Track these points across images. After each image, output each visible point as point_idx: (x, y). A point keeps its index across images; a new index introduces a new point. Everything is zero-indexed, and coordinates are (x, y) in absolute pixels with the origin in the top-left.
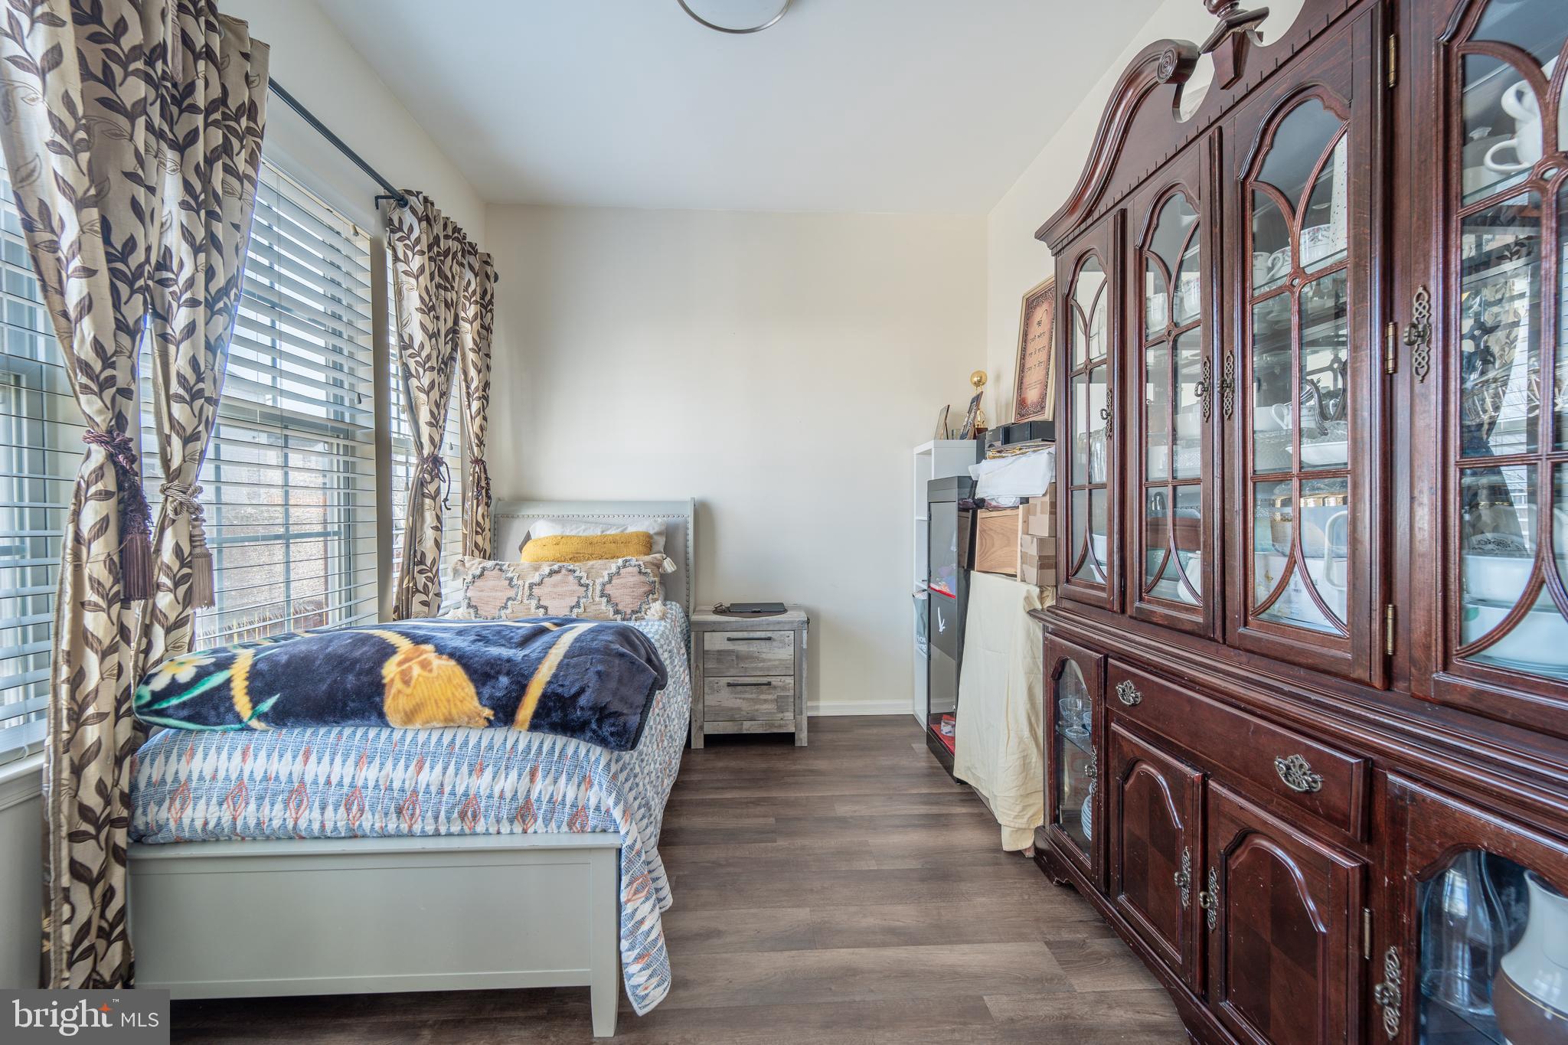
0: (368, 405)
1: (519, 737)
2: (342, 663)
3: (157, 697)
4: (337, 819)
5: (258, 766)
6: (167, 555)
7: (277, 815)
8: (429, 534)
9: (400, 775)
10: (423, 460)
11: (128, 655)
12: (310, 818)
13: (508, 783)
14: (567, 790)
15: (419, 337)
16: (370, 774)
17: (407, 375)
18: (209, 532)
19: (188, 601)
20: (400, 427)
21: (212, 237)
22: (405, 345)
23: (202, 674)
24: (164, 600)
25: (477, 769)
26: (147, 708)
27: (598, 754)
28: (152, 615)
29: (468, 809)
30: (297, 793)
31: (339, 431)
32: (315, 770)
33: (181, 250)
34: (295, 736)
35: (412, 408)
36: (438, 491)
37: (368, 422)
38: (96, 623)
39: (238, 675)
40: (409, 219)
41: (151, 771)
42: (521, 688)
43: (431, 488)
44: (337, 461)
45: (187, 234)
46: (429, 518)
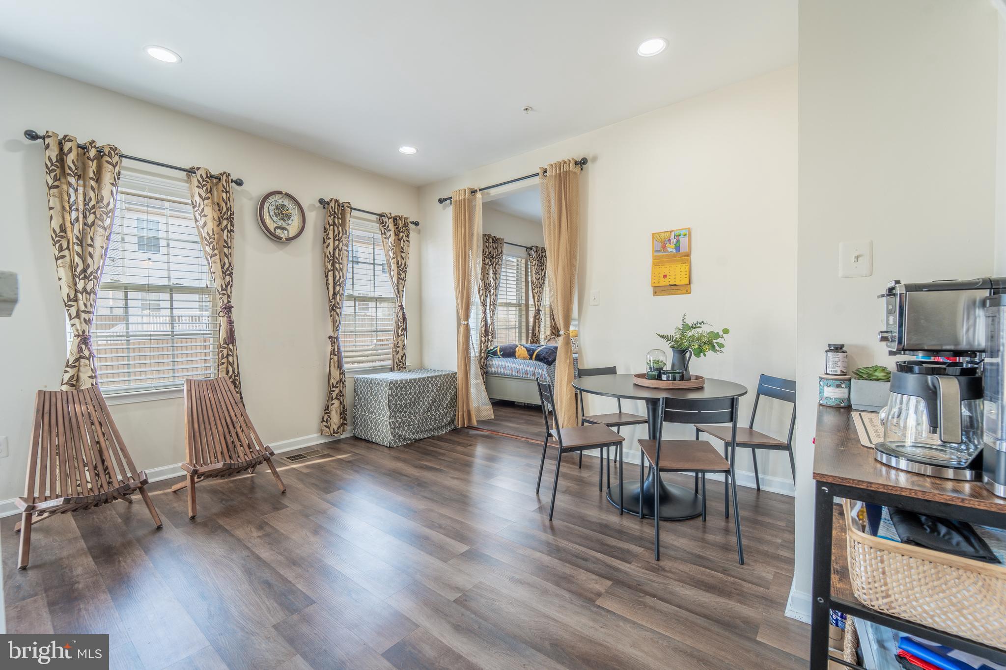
0: (524, 298)
1: (533, 362)
2: (511, 348)
3: (489, 351)
4: (509, 372)
5: (500, 363)
6: (490, 330)
7: (503, 371)
8: (537, 328)
9: (518, 366)
10: (536, 310)
11: (486, 344)
12: (506, 372)
13: (532, 369)
14: (540, 371)
15: (535, 280)
16: (514, 365)
17: (533, 289)
18: (496, 327)
19: (493, 338)
20: (531, 302)
21: (496, 277)
22: (532, 283)
23: (494, 348)
24: (490, 337)
25: (528, 366)
26: (488, 353)
27: (545, 366)
28: (488, 339)
29: (526, 373)
30: (505, 368)
31: (519, 305)
32: (507, 364)
33: (492, 281)
34: (505, 359)
35: (534, 298)
36: (539, 318)
37: (524, 302)
38: (483, 339)
39: (498, 348)
40: (533, 252)
41: (488, 363)
42: (533, 353)
43: (537, 317)
44: (518, 312)
45: (493, 278)
46: (537, 324)
